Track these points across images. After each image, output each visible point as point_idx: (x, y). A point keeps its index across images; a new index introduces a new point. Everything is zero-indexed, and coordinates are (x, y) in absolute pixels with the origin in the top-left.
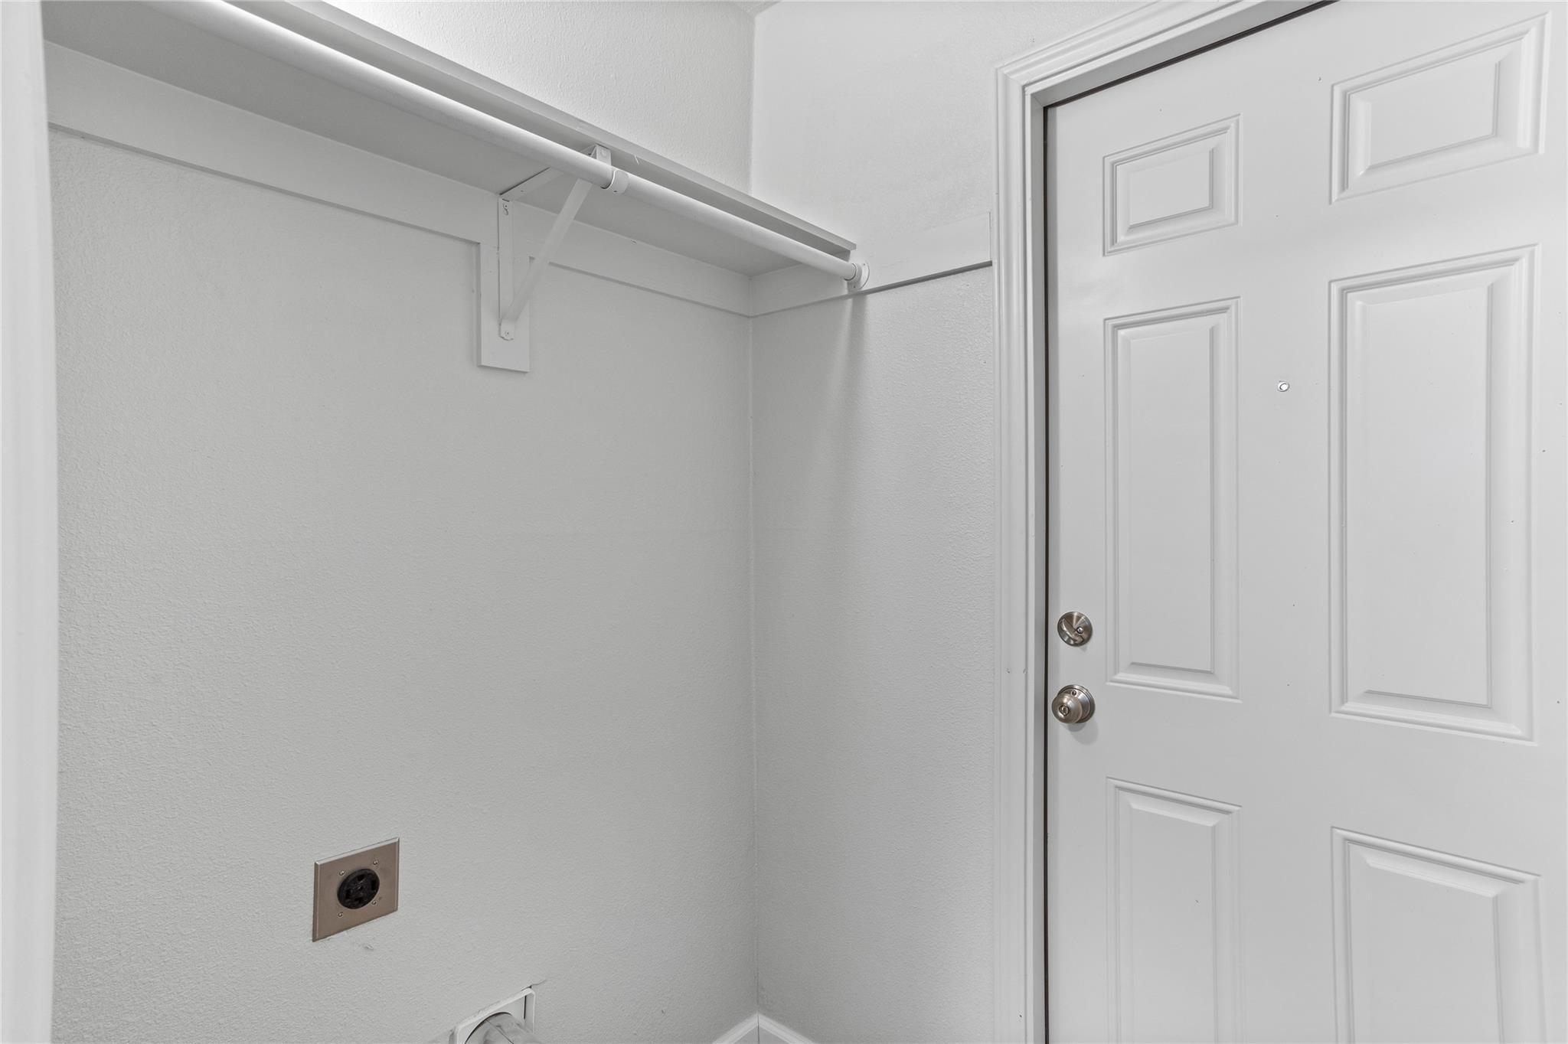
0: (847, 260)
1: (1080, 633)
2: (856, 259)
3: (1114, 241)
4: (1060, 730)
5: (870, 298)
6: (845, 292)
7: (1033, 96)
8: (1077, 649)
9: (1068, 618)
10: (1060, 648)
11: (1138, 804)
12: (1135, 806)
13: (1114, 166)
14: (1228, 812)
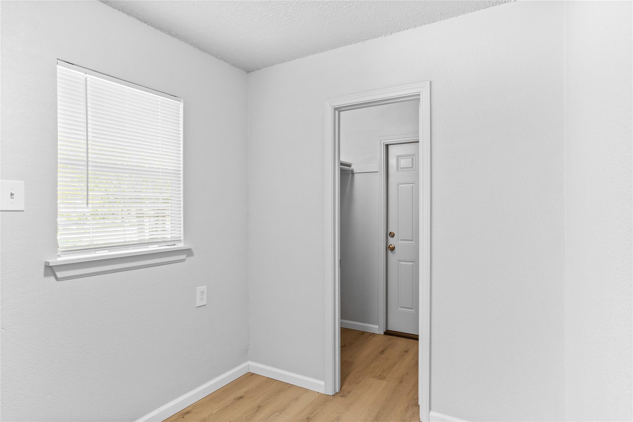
0: (350, 167)
1: (392, 235)
2: (353, 167)
3: (398, 170)
4: (389, 252)
5: (355, 174)
6: (350, 173)
7: (385, 144)
8: (392, 238)
9: (391, 233)
10: (390, 239)
11: (402, 263)
12: (401, 263)
13: (398, 157)
14: (414, 262)
